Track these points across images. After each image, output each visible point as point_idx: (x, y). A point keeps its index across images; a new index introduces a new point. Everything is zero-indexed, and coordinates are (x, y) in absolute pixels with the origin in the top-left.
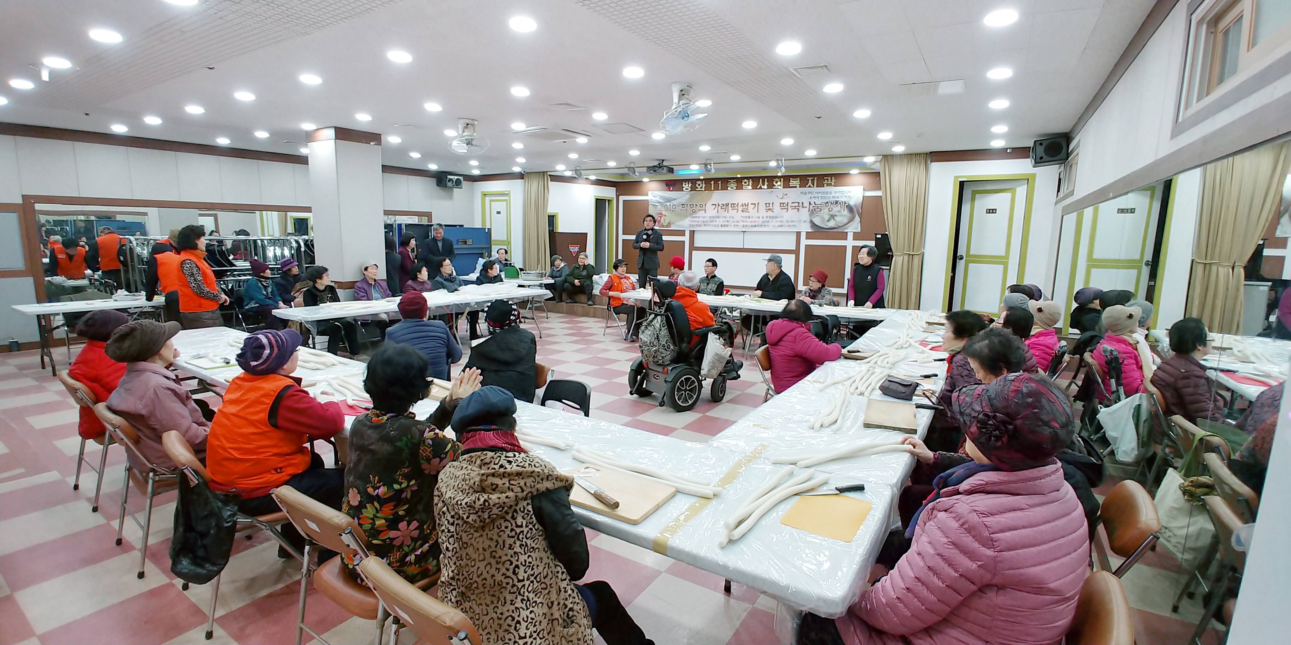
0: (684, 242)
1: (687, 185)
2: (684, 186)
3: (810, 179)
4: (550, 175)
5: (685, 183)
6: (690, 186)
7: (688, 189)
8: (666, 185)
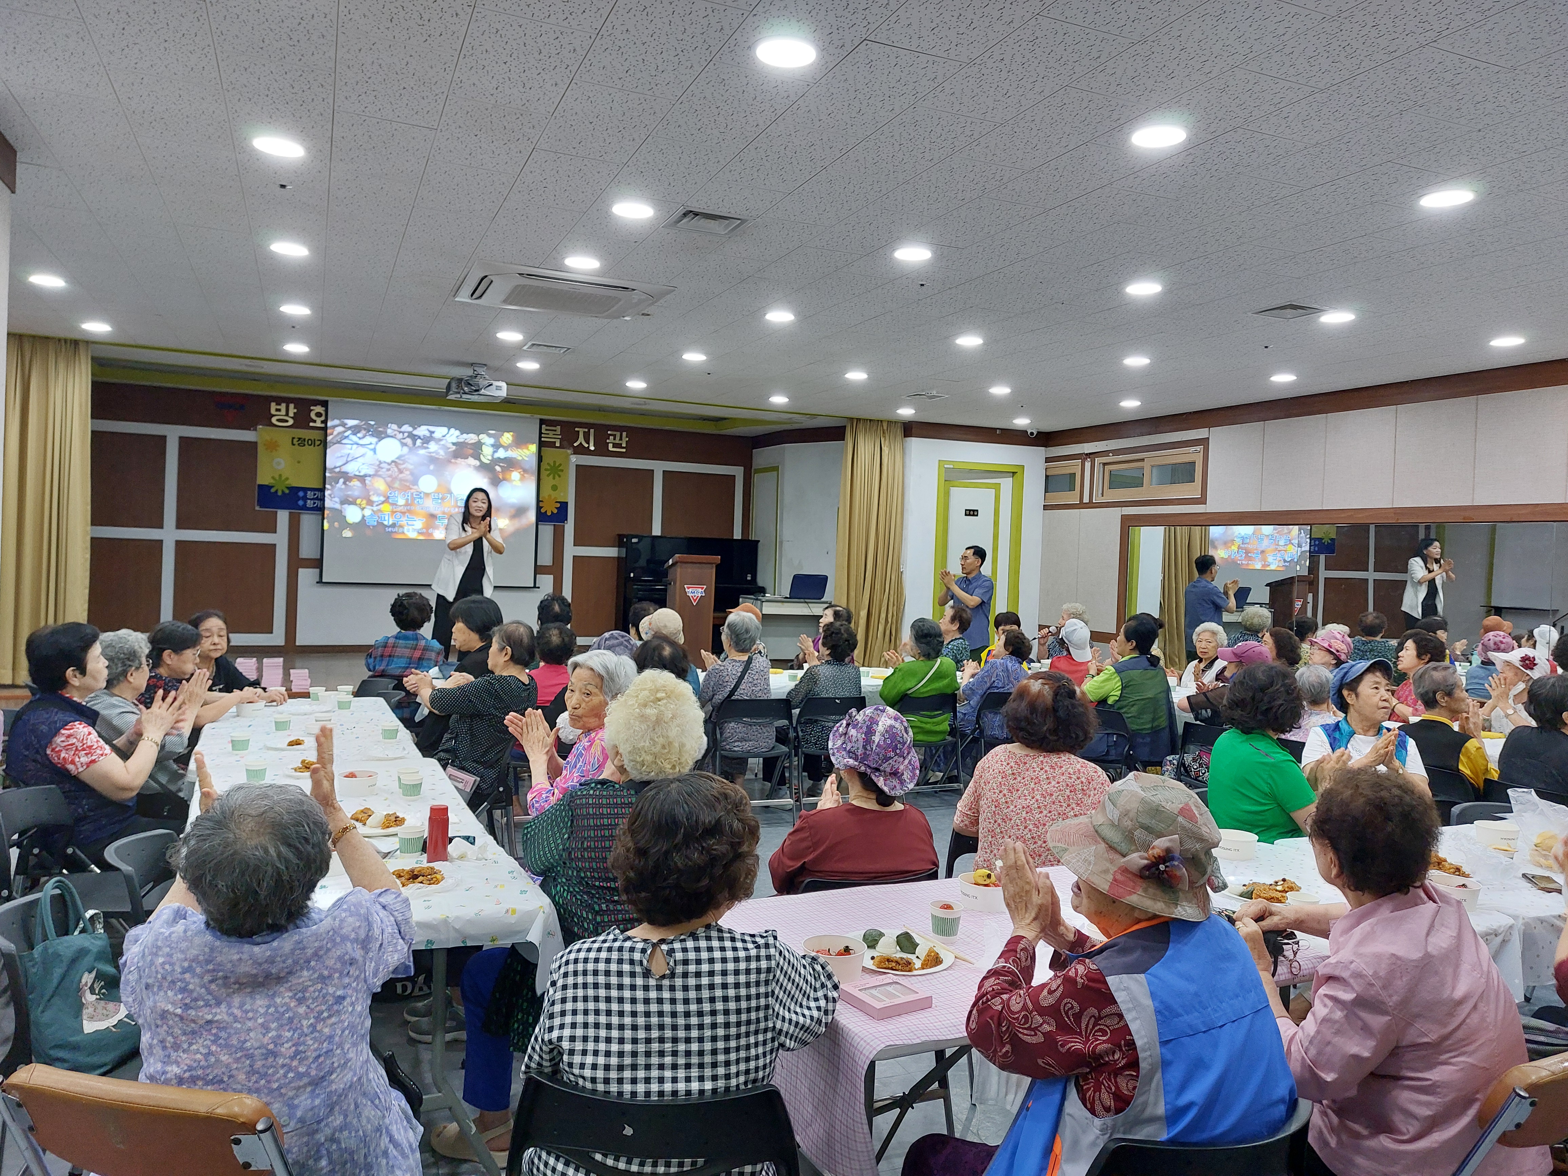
0: (272, 546)
1: (283, 412)
2: (273, 412)
3: (581, 431)
5: (278, 407)
6: (291, 414)
7: (287, 421)
8: (215, 403)
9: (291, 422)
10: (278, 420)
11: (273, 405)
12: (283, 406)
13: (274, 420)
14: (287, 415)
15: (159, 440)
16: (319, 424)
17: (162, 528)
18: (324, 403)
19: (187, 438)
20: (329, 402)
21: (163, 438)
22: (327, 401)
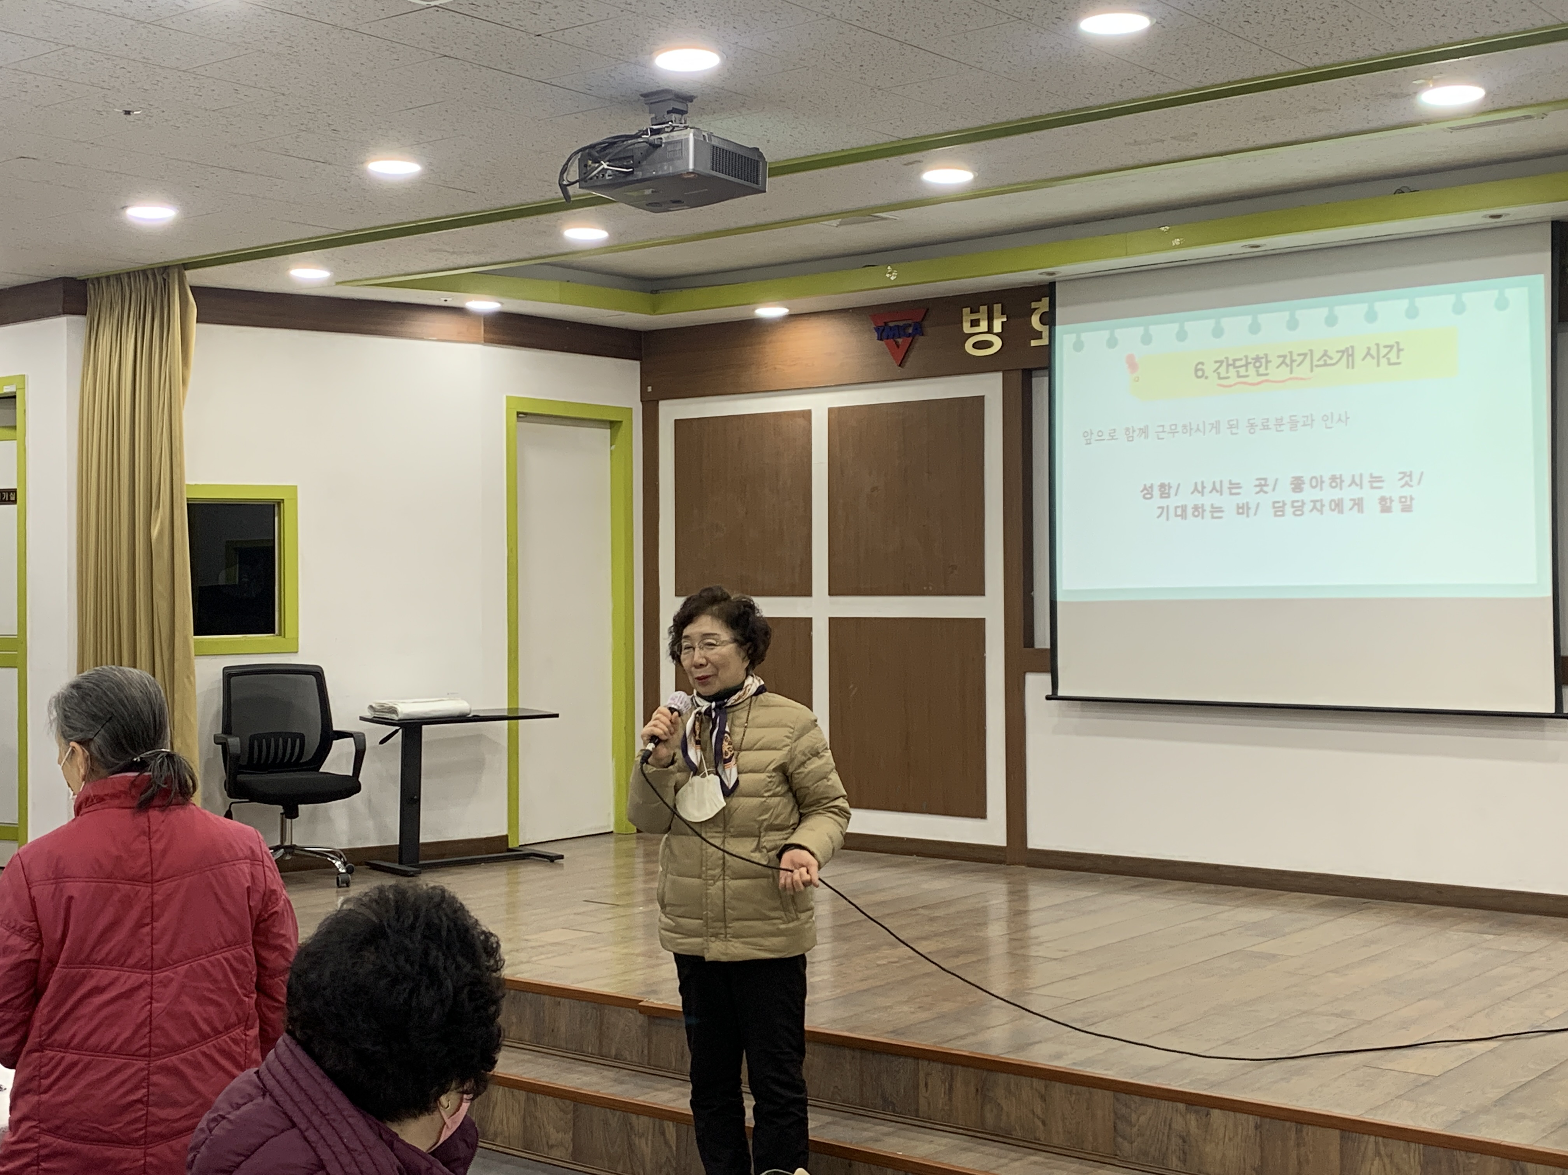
0: (980, 624)
1: (984, 326)
2: (967, 328)
4: (197, 291)
5: (975, 317)
6: (997, 327)
7: (988, 344)
8: (877, 329)
9: (998, 343)
10: (976, 346)
11: (966, 311)
12: (984, 309)
13: (968, 346)
14: (990, 331)
15: (801, 421)
16: (1045, 342)
17: (809, 594)
18: (1048, 290)
19: (840, 409)
20: (1057, 284)
21: (806, 415)
22: (1052, 285)
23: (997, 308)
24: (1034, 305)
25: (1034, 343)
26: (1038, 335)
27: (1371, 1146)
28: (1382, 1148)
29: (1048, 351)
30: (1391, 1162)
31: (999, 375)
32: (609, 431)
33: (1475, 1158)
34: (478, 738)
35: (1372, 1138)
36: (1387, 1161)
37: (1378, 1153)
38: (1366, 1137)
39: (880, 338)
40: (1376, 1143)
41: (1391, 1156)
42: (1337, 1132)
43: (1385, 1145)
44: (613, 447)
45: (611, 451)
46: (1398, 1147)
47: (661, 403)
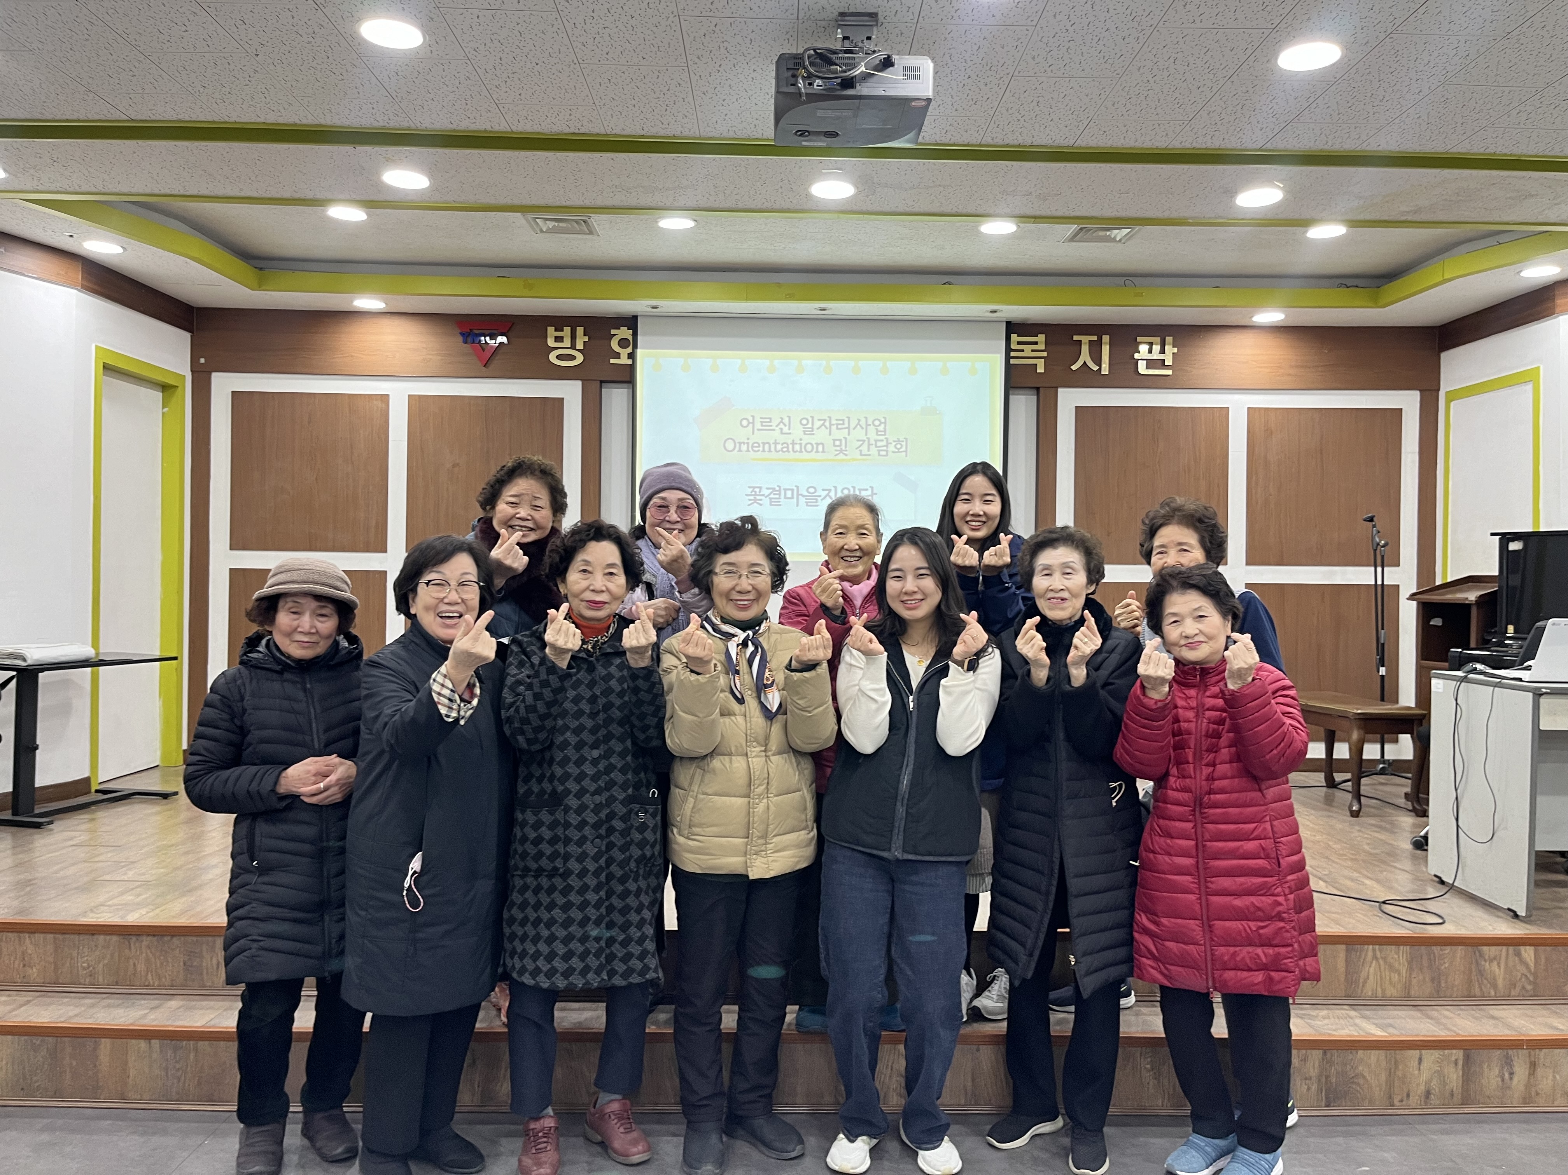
1: (567, 343)
2: (551, 343)
3: (1085, 339)
5: (559, 334)
6: (580, 345)
7: (573, 358)
8: (462, 334)
9: (580, 358)
10: (558, 357)
11: (551, 330)
12: (567, 330)
13: (552, 357)
14: (573, 347)
15: (379, 404)
16: (624, 360)
17: (385, 551)
18: (631, 322)
19: (420, 397)
20: (639, 319)
21: (385, 398)
22: (635, 318)
23: (580, 330)
24: (613, 332)
25: (612, 361)
26: (618, 356)
27: (1370, 954)
28: (1378, 953)
29: (631, 369)
30: (1385, 962)
31: (579, 383)
32: (161, 394)
33: (1447, 950)
34: (66, 682)
35: (1371, 947)
36: (1381, 962)
37: (1375, 957)
38: (1366, 947)
39: (465, 342)
40: (1374, 950)
41: (1384, 959)
42: (1343, 947)
43: (1381, 951)
44: (166, 410)
45: (163, 414)
46: (1391, 951)
47: (214, 375)
